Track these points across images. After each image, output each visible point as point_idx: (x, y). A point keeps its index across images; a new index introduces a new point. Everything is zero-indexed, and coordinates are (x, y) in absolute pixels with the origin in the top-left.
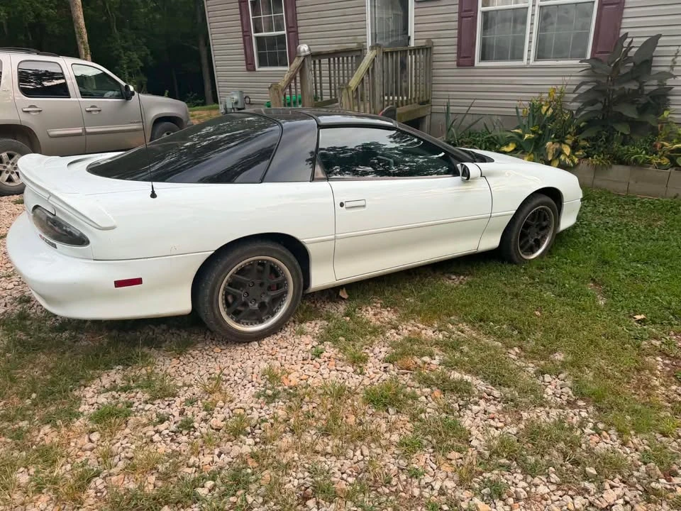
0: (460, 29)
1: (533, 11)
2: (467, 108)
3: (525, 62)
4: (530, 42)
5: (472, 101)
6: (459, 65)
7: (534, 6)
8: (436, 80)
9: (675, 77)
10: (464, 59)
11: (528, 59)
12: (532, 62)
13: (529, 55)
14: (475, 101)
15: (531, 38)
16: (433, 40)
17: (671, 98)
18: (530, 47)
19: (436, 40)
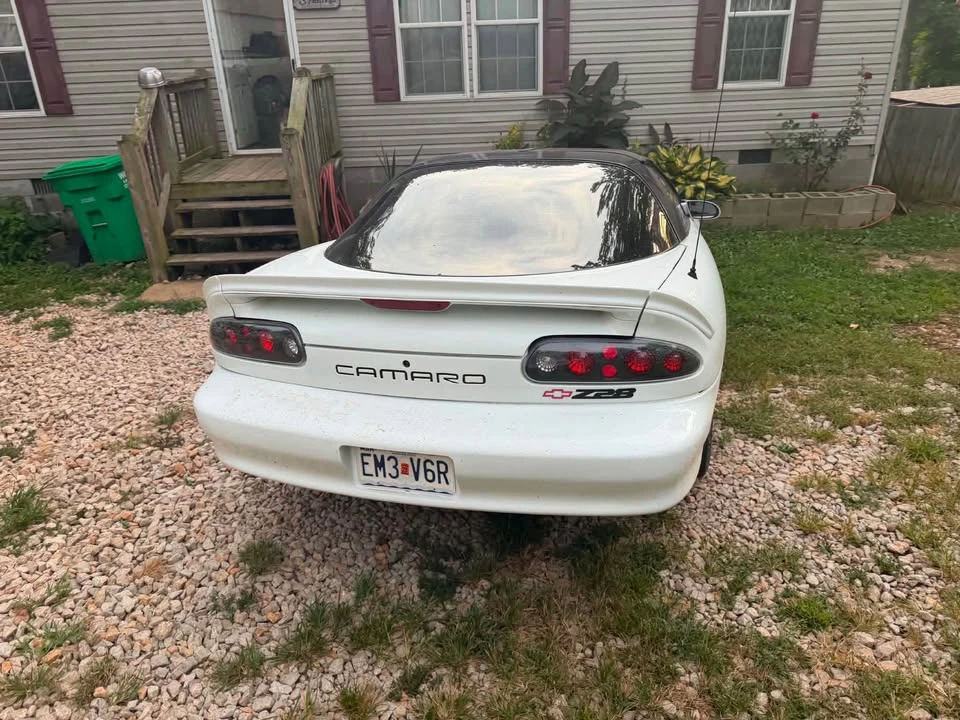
0: (372, 50)
1: (469, 31)
2: (413, 158)
3: (468, 94)
4: (471, 69)
5: (419, 147)
6: (378, 100)
7: (469, 24)
8: (345, 122)
9: (641, 106)
10: (385, 91)
11: (472, 91)
12: (476, 95)
13: (471, 86)
14: (424, 147)
15: (471, 65)
16: (332, 66)
17: (625, 129)
18: (471, 75)
19: (337, 66)
